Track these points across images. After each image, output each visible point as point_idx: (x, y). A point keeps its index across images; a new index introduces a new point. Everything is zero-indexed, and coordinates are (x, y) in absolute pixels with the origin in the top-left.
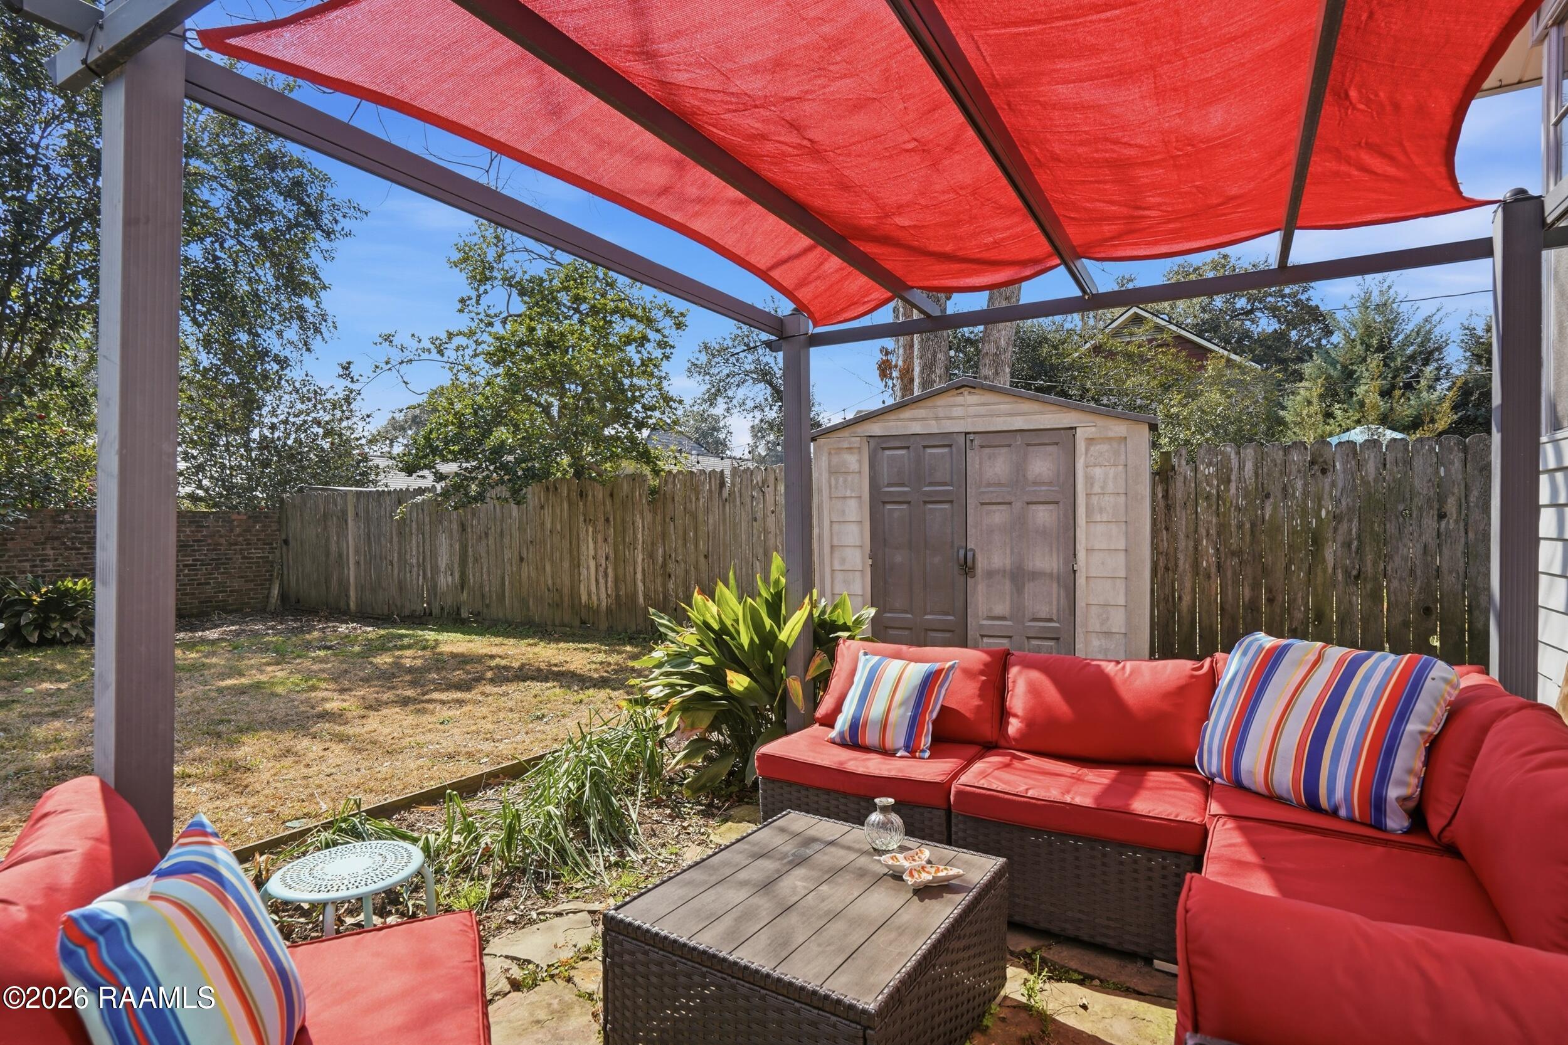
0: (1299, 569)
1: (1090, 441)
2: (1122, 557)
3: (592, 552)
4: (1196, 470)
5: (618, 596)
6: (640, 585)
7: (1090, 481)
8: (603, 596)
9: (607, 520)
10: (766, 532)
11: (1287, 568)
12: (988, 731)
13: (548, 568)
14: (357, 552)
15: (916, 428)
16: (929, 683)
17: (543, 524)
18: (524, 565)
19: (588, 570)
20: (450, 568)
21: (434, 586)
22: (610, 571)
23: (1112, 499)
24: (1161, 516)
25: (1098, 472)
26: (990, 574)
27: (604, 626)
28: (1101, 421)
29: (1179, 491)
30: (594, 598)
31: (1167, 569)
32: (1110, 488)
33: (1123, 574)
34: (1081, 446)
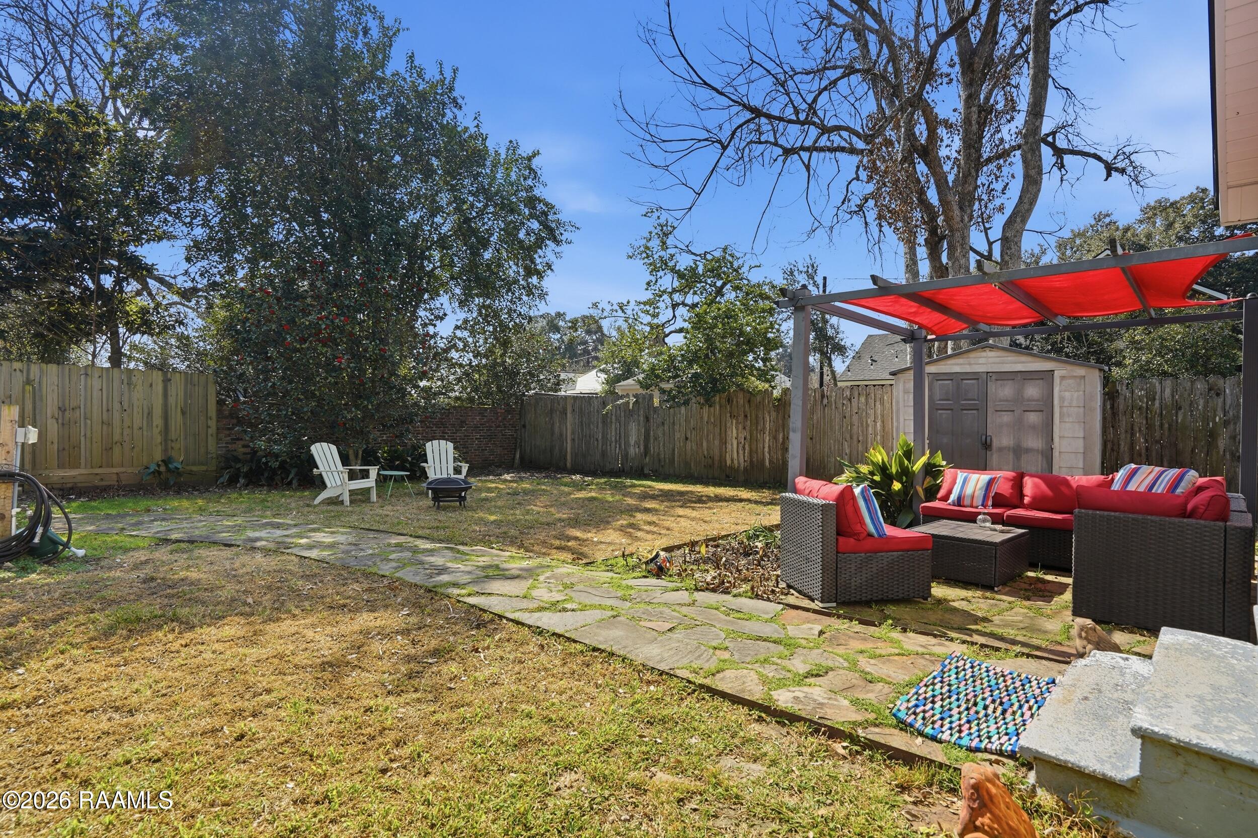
0: (1201, 452)
1: (1063, 378)
2: (1081, 441)
3: (735, 435)
4: (1132, 392)
5: (751, 461)
6: (767, 455)
7: (1062, 399)
8: (742, 461)
9: (746, 416)
10: (852, 425)
11: (1193, 451)
12: (1016, 501)
13: (705, 444)
14: (573, 433)
15: (957, 369)
16: (990, 483)
17: (702, 418)
18: (688, 443)
19: (733, 444)
20: (637, 444)
21: (627, 455)
22: (747, 446)
23: (1076, 409)
24: (1109, 419)
25: (1067, 394)
26: (1000, 449)
27: (742, 478)
28: (1069, 367)
29: (1121, 404)
30: (736, 462)
31: (1112, 450)
32: (1075, 403)
33: (1082, 450)
34: (1057, 380)
